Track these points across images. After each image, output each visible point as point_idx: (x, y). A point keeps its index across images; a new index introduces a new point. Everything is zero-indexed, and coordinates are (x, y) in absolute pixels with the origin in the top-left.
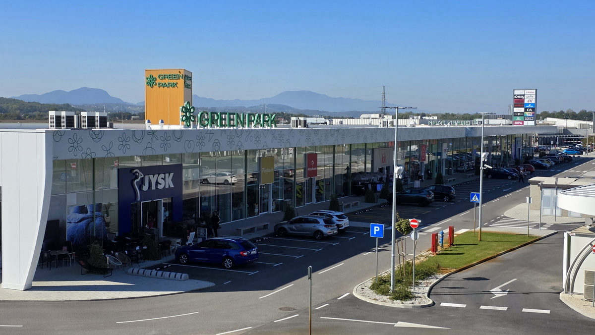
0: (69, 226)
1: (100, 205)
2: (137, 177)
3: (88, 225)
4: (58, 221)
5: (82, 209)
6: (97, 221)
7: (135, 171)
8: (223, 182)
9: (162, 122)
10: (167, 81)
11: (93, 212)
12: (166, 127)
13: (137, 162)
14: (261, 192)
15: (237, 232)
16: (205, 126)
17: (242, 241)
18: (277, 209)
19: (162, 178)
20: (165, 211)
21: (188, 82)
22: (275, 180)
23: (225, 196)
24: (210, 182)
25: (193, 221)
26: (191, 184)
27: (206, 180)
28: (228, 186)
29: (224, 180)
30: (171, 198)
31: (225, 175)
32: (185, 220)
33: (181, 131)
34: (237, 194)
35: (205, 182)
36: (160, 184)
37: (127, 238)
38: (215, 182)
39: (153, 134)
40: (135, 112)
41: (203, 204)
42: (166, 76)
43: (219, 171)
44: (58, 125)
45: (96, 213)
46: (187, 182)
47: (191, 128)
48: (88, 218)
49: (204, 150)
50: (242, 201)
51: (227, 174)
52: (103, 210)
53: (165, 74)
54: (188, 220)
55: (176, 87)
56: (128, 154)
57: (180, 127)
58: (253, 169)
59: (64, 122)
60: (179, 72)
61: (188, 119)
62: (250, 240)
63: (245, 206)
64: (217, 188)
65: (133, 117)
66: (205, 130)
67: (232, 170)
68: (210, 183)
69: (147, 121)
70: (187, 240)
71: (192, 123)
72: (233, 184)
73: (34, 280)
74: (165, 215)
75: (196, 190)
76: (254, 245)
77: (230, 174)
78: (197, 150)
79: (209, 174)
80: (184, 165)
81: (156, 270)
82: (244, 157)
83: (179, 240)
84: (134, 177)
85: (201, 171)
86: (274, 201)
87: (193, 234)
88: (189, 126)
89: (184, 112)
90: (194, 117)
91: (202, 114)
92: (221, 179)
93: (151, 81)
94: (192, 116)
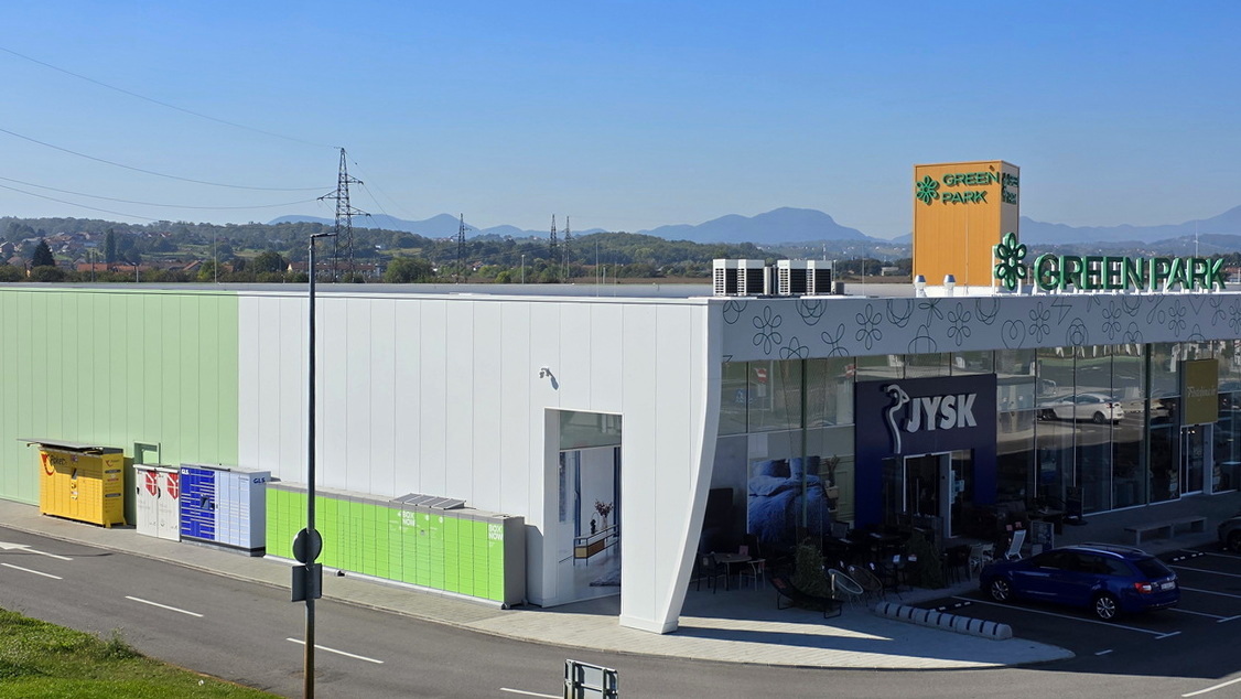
0: (752, 504)
1: (815, 460)
2: (894, 402)
3: (791, 502)
4: (731, 490)
5: (779, 468)
6: (811, 495)
7: (890, 388)
8: (1090, 417)
9: (952, 279)
10: (962, 189)
11: (801, 475)
12: (959, 292)
13: (894, 369)
14: (1184, 443)
15: (1125, 537)
16: (1050, 288)
17: (1138, 556)
18: (1224, 485)
19: (950, 406)
20: (957, 479)
21: (1009, 188)
22: (1221, 415)
23: (1096, 450)
24: (1058, 416)
25: (1021, 505)
26: (1014, 419)
27: (1051, 411)
28: (1104, 426)
29: (1093, 412)
30: (969, 451)
31: (1097, 401)
32: (1001, 501)
33: (995, 299)
34: (1125, 445)
35: (1049, 416)
36: (947, 418)
37: (874, 535)
38: (1071, 417)
39: (932, 306)
40: (888, 257)
41: (1043, 467)
42: (961, 179)
43: (1081, 392)
44: (732, 287)
45: (808, 477)
46: (1005, 416)
47: (1019, 293)
48: (791, 487)
49: (1046, 343)
50: (1137, 463)
51: (1101, 398)
52: (823, 471)
53: (958, 174)
54: (1009, 501)
55: (982, 201)
56: (876, 351)
57: (990, 291)
58: (1165, 387)
59: (743, 282)
60: (991, 167)
61: (1011, 273)
62: (1158, 556)
63: (1144, 474)
64: (1078, 431)
65: (884, 269)
66: (1050, 297)
67: (1114, 390)
68: (1060, 420)
69: (917, 279)
70: (1007, 547)
71: (1020, 280)
72: (1116, 422)
73: (683, 613)
74: (957, 489)
75: (1028, 434)
76: (1168, 567)
77: (1108, 398)
78: (1031, 343)
79: (1058, 398)
80: (999, 376)
81: (938, 610)
82: (1142, 359)
83: (989, 547)
84: (889, 401)
85: (1038, 391)
86: (1217, 465)
87: (1020, 535)
88: (1013, 289)
89: (1002, 258)
90: (1024, 269)
91: (1043, 261)
92: (1086, 411)
93: (927, 191)
94: (1021, 265)
